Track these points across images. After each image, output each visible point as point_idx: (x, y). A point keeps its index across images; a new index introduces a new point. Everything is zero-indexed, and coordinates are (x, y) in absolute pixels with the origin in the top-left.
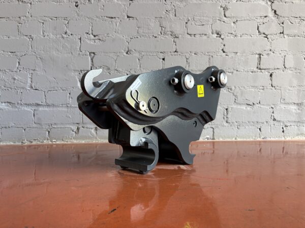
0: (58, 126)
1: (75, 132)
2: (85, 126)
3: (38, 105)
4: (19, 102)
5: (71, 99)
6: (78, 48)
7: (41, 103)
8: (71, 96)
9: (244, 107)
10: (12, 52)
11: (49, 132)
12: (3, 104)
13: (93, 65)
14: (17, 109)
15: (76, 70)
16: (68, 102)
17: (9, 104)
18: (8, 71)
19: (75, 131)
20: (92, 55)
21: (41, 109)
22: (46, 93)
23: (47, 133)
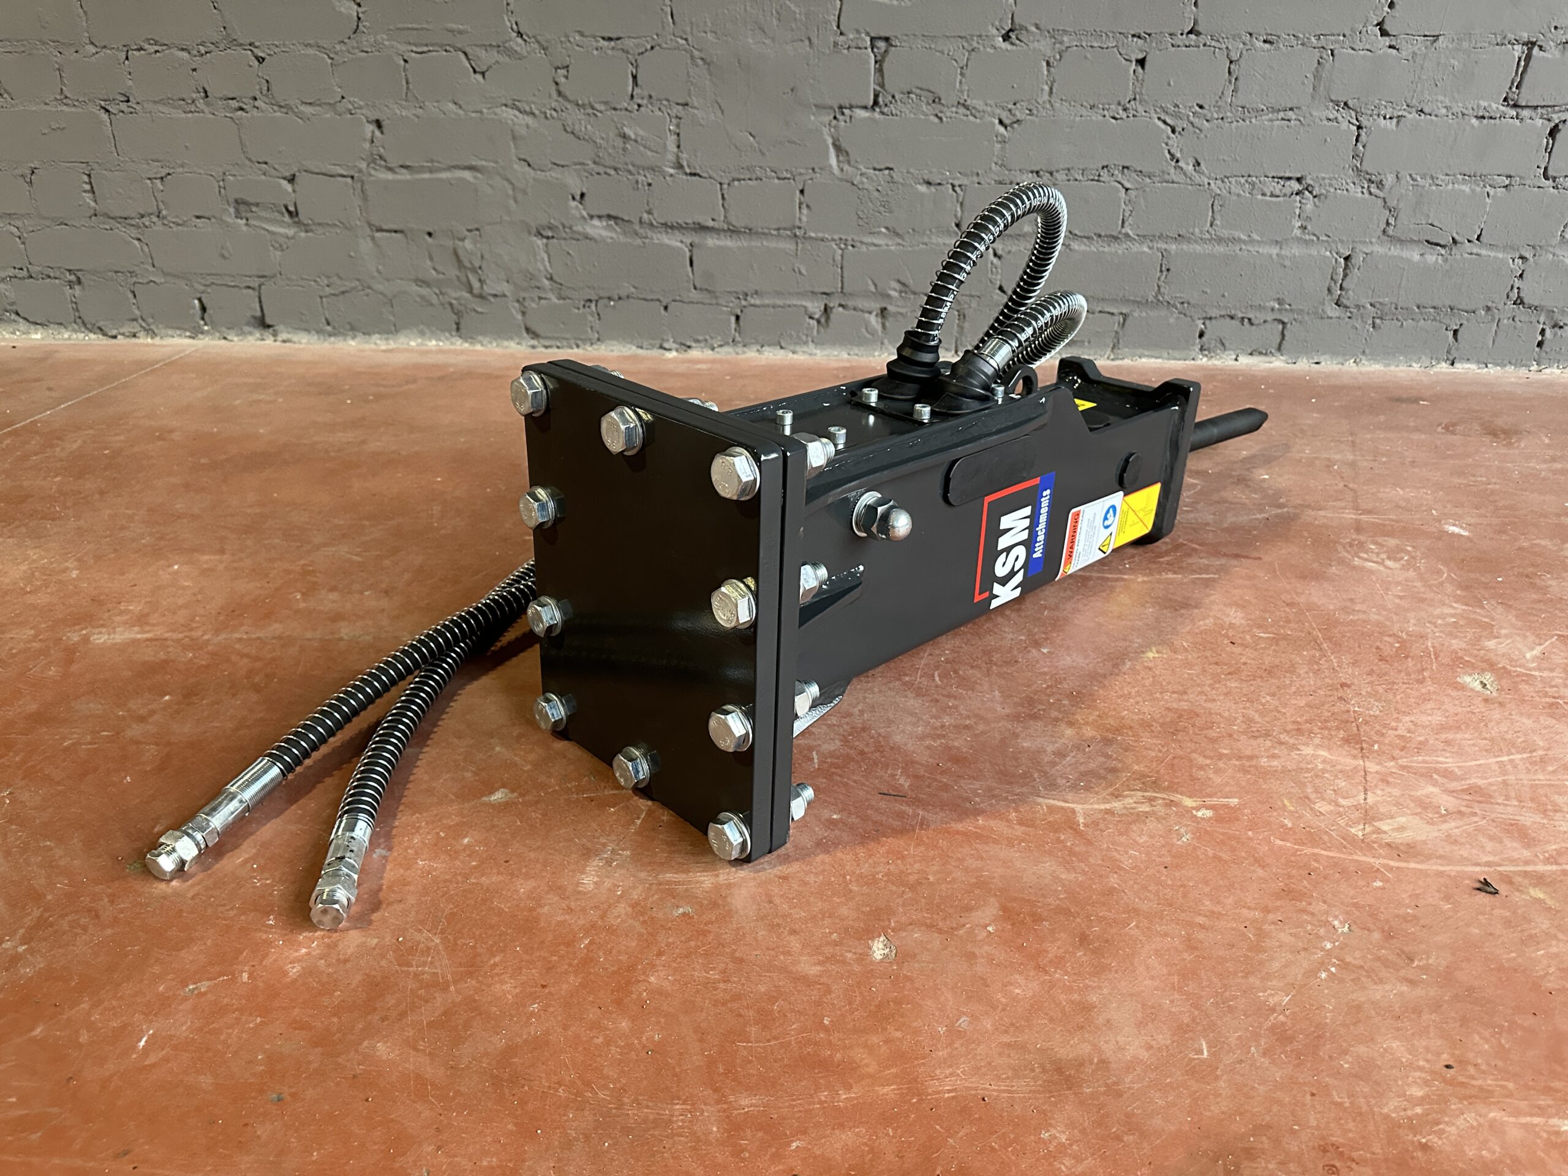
0: (767, 302)
1: (819, 322)
2: (850, 303)
3: (702, 228)
4: (645, 216)
5: (805, 211)
6: (833, 19)
7: (711, 224)
8: (806, 198)
9: (1414, 255)
10: (610, 39)
11: (738, 318)
12: (596, 222)
13: (882, 85)
14: (639, 241)
15: (824, 108)
16: (797, 223)
17: (612, 222)
18: (602, 107)
19: (817, 316)
20: (882, 45)
21: (711, 241)
22: (725, 186)
23: (733, 319)
